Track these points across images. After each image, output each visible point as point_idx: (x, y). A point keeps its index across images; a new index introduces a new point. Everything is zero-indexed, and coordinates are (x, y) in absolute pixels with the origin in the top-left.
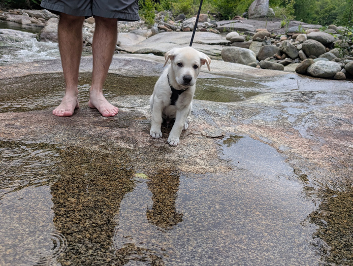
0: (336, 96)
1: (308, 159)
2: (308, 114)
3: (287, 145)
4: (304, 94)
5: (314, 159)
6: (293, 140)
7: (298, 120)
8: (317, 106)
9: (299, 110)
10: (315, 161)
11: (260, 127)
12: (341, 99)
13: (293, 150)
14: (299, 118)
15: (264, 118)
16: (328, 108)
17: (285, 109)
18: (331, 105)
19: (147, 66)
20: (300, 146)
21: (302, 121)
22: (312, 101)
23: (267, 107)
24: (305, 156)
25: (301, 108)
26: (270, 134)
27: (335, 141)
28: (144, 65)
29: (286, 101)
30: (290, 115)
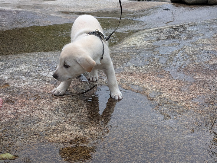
0: (206, 27)
1: (177, 102)
2: (179, 51)
3: (158, 90)
4: (175, 30)
5: (183, 101)
6: (164, 84)
7: (169, 59)
8: (188, 41)
9: (171, 47)
10: (184, 103)
11: (131, 74)
12: (210, 29)
13: (163, 95)
14: (170, 57)
15: (135, 63)
16: (198, 42)
17: (157, 49)
18: (201, 37)
19: (7, 16)
20: (170, 90)
21: (173, 60)
22: (183, 36)
23: (139, 49)
24: (174, 99)
25: (173, 46)
26: (142, 81)
27: (204, 78)
28: (4, 16)
29: (158, 40)
30: (162, 55)
